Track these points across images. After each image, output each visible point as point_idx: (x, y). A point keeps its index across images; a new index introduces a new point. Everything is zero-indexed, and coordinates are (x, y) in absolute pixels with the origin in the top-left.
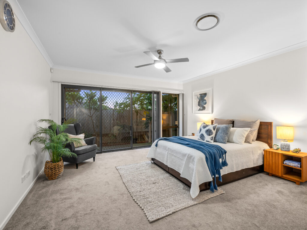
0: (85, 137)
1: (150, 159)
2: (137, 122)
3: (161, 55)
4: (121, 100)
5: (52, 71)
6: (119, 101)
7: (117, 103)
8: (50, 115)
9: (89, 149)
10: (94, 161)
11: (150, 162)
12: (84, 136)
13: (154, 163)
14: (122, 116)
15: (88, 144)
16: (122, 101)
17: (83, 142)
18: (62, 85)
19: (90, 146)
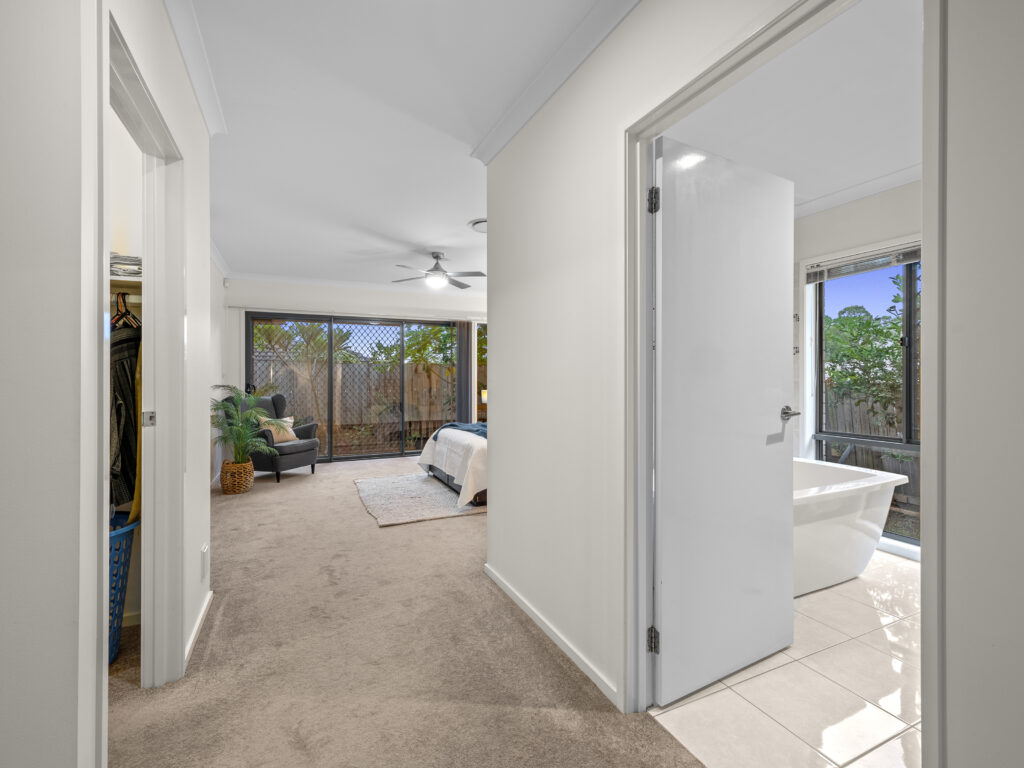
0: (295, 424)
1: (426, 468)
2: (430, 397)
3: (440, 262)
4: (391, 339)
5: (227, 285)
6: (388, 342)
7: (379, 346)
8: (223, 376)
9: (302, 446)
10: (313, 472)
11: (426, 474)
12: (292, 421)
13: (435, 477)
14: (389, 380)
15: (300, 439)
16: (393, 343)
17: (292, 433)
18: (247, 313)
19: (302, 441)
